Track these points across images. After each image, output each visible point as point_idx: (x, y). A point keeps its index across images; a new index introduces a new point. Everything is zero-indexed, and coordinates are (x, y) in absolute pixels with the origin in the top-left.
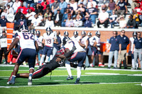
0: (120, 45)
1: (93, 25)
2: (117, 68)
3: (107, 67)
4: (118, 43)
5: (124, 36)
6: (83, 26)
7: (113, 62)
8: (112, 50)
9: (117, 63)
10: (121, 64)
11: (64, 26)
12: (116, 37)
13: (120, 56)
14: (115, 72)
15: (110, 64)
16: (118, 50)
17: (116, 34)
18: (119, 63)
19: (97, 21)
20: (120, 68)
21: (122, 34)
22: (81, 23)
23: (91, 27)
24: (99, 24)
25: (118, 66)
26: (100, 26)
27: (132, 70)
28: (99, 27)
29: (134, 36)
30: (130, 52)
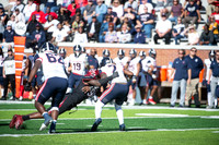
0: (189, 71)
1: (147, 40)
2: (185, 106)
3: (169, 104)
4: (186, 67)
5: (195, 57)
6: (132, 41)
7: (178, 97)
8: (177, 78)
9: (184, 99)
10: (190, 101)
11: (103, 41)
12: (183, 58)
13: (189, 87)
14: (181, 112)
15: (173, 100)
16: (187, 79)
17: (184, 53)
18: (188, 98)
19: (154, 34)
20: (189, 106)
21: (192, 53)
22: (129, 37)
23: (144, 43)
24: (157, 38)
25: (187, 103)
26: (159, 41)
27: (208, 110)
28: (156, 43)
29: (210, 57)
30: (205, 82)
